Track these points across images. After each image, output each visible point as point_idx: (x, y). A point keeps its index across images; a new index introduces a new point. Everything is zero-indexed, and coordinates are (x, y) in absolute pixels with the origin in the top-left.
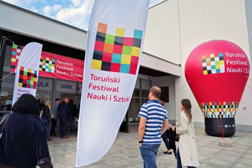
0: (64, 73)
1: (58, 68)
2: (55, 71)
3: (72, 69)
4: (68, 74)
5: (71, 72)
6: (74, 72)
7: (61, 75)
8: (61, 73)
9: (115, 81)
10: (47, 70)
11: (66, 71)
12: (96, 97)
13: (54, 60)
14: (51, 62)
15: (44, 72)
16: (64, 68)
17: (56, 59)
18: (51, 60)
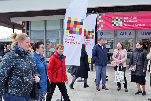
0: (130, 25)
1: (125, 22)
2: (123, 25)
3: (136, 21)
4: (133, 25)
5: (135, 23)
6: (138, 23)
7: (128, 26)
8: (127, 25)
9: (74, 37)
10: (117, 25)
11: (131, 23)
12: (68, 43)
13: (121, 18)
14: (119, 19)
15: (115, 26)
16: (130, 21)
17: (123, 17)
18: (119, 18)
